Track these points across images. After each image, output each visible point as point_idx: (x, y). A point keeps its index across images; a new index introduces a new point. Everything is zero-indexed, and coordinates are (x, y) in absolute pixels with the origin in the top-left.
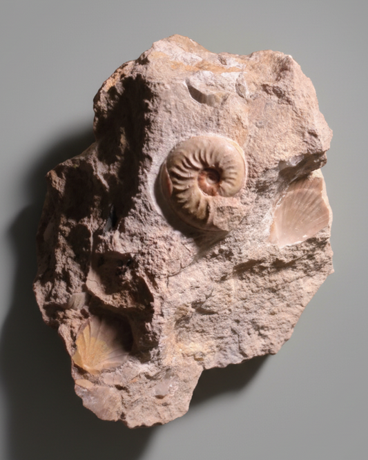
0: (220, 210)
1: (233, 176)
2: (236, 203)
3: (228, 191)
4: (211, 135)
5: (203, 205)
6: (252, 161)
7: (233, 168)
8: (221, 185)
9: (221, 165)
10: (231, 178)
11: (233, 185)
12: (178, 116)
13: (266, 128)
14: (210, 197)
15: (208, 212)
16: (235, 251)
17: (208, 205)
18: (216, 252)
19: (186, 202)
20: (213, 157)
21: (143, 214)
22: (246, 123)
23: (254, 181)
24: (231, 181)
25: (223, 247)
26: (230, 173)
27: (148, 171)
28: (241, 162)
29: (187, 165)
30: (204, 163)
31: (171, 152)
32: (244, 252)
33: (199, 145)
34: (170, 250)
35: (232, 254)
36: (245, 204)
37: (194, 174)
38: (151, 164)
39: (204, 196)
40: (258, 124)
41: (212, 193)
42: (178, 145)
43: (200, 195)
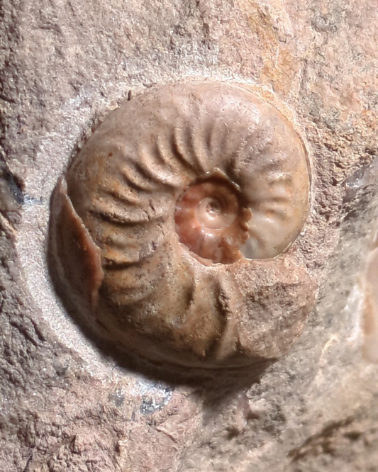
0: (257, 300)
1: (281, 191)
2: (293, 269)
3: (268, 238)
4: (191, 75)
5: (203, 296)
6: (321, 134)
7: (275, 166)
8: (248, 225)
9: (240, 164)
10: (277, 200)
11: (281, 216)
12: (81, 39)
13: (344, 30)
14: (218, 268)
15: (222, 311)
16: (289, 409)
17: (218, 291)
18: (241, 422)
19: (151, 298)
20: (215, 143)
21: (14, 359)
22: (286, 26)
23: (337, 192)
24: (275, 206)
25: (257, 405)
26: (272, 183)
27: (14, 222)
28: (294, 143)
29: (137, 180)
30: (191, 167)
31: (77, 149)
32: (315, 404)
33: (165, 115)
34: (117, 449)
35: (282, 418)
36: (317, 265)
37: (164, 207)
38: (20, 200)
39: (202, 269)
40: (320, 22)
41: (225, 255)
42: (96, 123)
43: (188, 268)
